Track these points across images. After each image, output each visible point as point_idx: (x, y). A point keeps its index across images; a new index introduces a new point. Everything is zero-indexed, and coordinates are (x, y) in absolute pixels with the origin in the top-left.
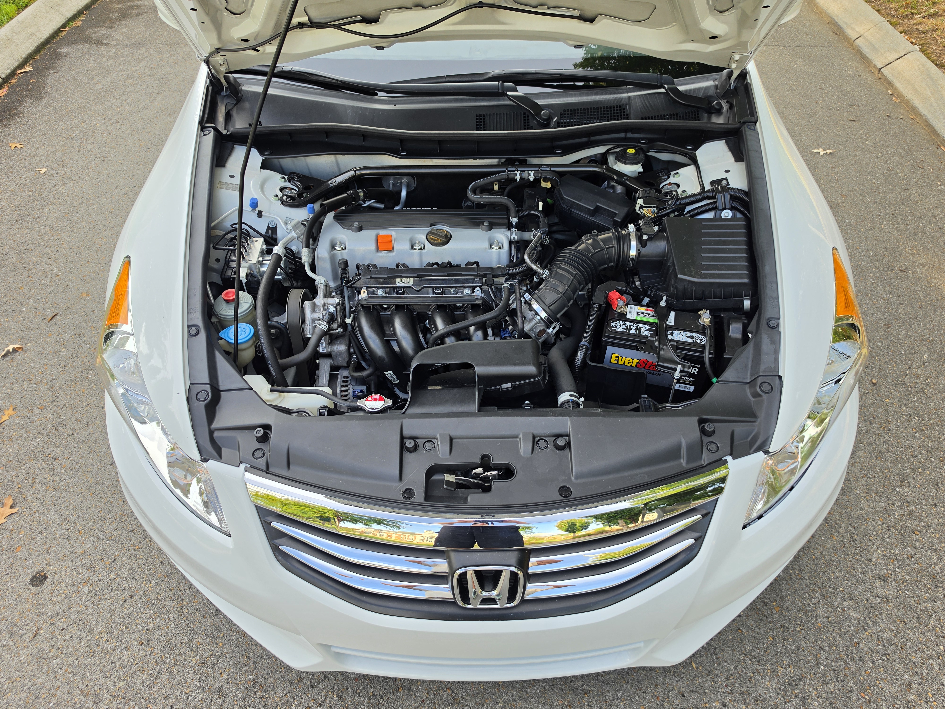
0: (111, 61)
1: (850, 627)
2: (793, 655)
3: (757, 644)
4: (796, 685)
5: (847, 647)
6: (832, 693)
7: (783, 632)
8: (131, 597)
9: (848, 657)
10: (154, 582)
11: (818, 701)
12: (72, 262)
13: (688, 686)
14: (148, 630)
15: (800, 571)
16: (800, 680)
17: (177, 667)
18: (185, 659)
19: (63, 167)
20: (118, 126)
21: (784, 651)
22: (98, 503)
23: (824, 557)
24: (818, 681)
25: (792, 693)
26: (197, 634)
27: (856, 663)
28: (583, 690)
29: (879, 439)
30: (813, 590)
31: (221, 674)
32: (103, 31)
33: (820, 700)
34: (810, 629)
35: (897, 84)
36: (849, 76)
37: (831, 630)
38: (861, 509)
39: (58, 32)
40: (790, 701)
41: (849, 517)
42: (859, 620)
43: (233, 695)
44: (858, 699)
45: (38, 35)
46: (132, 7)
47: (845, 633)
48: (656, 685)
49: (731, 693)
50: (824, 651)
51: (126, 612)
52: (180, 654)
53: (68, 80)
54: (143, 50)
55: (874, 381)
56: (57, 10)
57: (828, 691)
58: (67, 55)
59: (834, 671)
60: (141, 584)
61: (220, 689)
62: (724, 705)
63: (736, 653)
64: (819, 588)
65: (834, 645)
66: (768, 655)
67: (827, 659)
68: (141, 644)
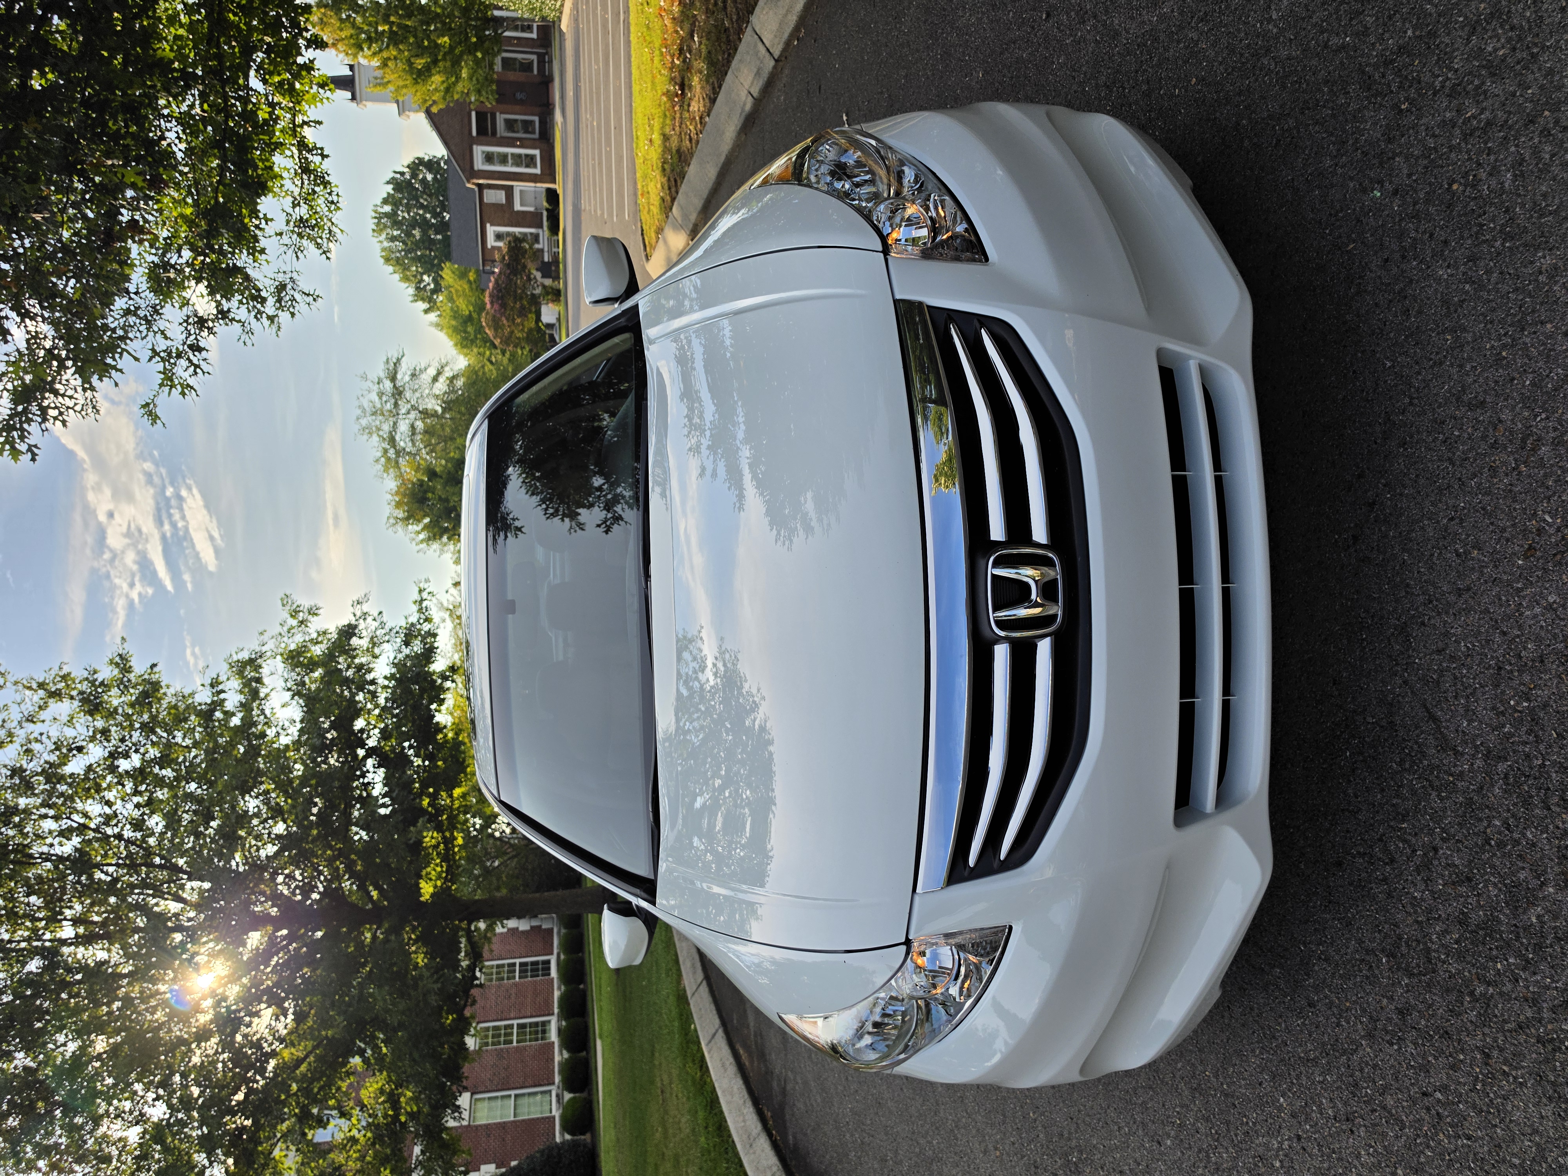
2: (1335, 89)
3: (1324, 148)
4: (1369, 78)
5: (1324, 4)
6: (1377, 19)
7: (1309, 109)
8: (1299, 1138)
10: (1282, 1100)
11: (1388, 40)
13: (1376, 253)
14: (1335, 1119)
15: (1240, 93)
16: (1363, 72)
17: (1377, 1079)
18: (1367, 1064)
19: (886, 1161)
21: (1331, 105)
23: (1224, 59)
24: (1364, 42)
25: (1380, 83)
26: (1337, 1040)
28: (1385, 424)
30: (1261, 70)
31: (1382, 1008)
32: (775, 1084)
33: (1387, 35)
34: (1305, 66)
35: (786, 35)
36: (785, 99)
37: (1303, 33)
38: (1172, 11)
40: (1389, 85)
41: (1181, 28)
43: (1407, 992)
45: (775, 1169)
46: (756, 1043)
47: (1308, 10)
48: (1377, 305)
50: (1328, 40)
51: (1315, 1151)
53: (815, 1139)
55: (1044, 16)
56: (754, 1139)
57: (1375, 24)
58: (795, 1137)
60: (1284, 1120)
61: (1400, 1012)
62: (1396, 192)
63: (1335, 182)
64: (1258, 60)
65: (1321, 26)
66: (1335, 129)
67: (1337, 34)
68: (1352, 1131)
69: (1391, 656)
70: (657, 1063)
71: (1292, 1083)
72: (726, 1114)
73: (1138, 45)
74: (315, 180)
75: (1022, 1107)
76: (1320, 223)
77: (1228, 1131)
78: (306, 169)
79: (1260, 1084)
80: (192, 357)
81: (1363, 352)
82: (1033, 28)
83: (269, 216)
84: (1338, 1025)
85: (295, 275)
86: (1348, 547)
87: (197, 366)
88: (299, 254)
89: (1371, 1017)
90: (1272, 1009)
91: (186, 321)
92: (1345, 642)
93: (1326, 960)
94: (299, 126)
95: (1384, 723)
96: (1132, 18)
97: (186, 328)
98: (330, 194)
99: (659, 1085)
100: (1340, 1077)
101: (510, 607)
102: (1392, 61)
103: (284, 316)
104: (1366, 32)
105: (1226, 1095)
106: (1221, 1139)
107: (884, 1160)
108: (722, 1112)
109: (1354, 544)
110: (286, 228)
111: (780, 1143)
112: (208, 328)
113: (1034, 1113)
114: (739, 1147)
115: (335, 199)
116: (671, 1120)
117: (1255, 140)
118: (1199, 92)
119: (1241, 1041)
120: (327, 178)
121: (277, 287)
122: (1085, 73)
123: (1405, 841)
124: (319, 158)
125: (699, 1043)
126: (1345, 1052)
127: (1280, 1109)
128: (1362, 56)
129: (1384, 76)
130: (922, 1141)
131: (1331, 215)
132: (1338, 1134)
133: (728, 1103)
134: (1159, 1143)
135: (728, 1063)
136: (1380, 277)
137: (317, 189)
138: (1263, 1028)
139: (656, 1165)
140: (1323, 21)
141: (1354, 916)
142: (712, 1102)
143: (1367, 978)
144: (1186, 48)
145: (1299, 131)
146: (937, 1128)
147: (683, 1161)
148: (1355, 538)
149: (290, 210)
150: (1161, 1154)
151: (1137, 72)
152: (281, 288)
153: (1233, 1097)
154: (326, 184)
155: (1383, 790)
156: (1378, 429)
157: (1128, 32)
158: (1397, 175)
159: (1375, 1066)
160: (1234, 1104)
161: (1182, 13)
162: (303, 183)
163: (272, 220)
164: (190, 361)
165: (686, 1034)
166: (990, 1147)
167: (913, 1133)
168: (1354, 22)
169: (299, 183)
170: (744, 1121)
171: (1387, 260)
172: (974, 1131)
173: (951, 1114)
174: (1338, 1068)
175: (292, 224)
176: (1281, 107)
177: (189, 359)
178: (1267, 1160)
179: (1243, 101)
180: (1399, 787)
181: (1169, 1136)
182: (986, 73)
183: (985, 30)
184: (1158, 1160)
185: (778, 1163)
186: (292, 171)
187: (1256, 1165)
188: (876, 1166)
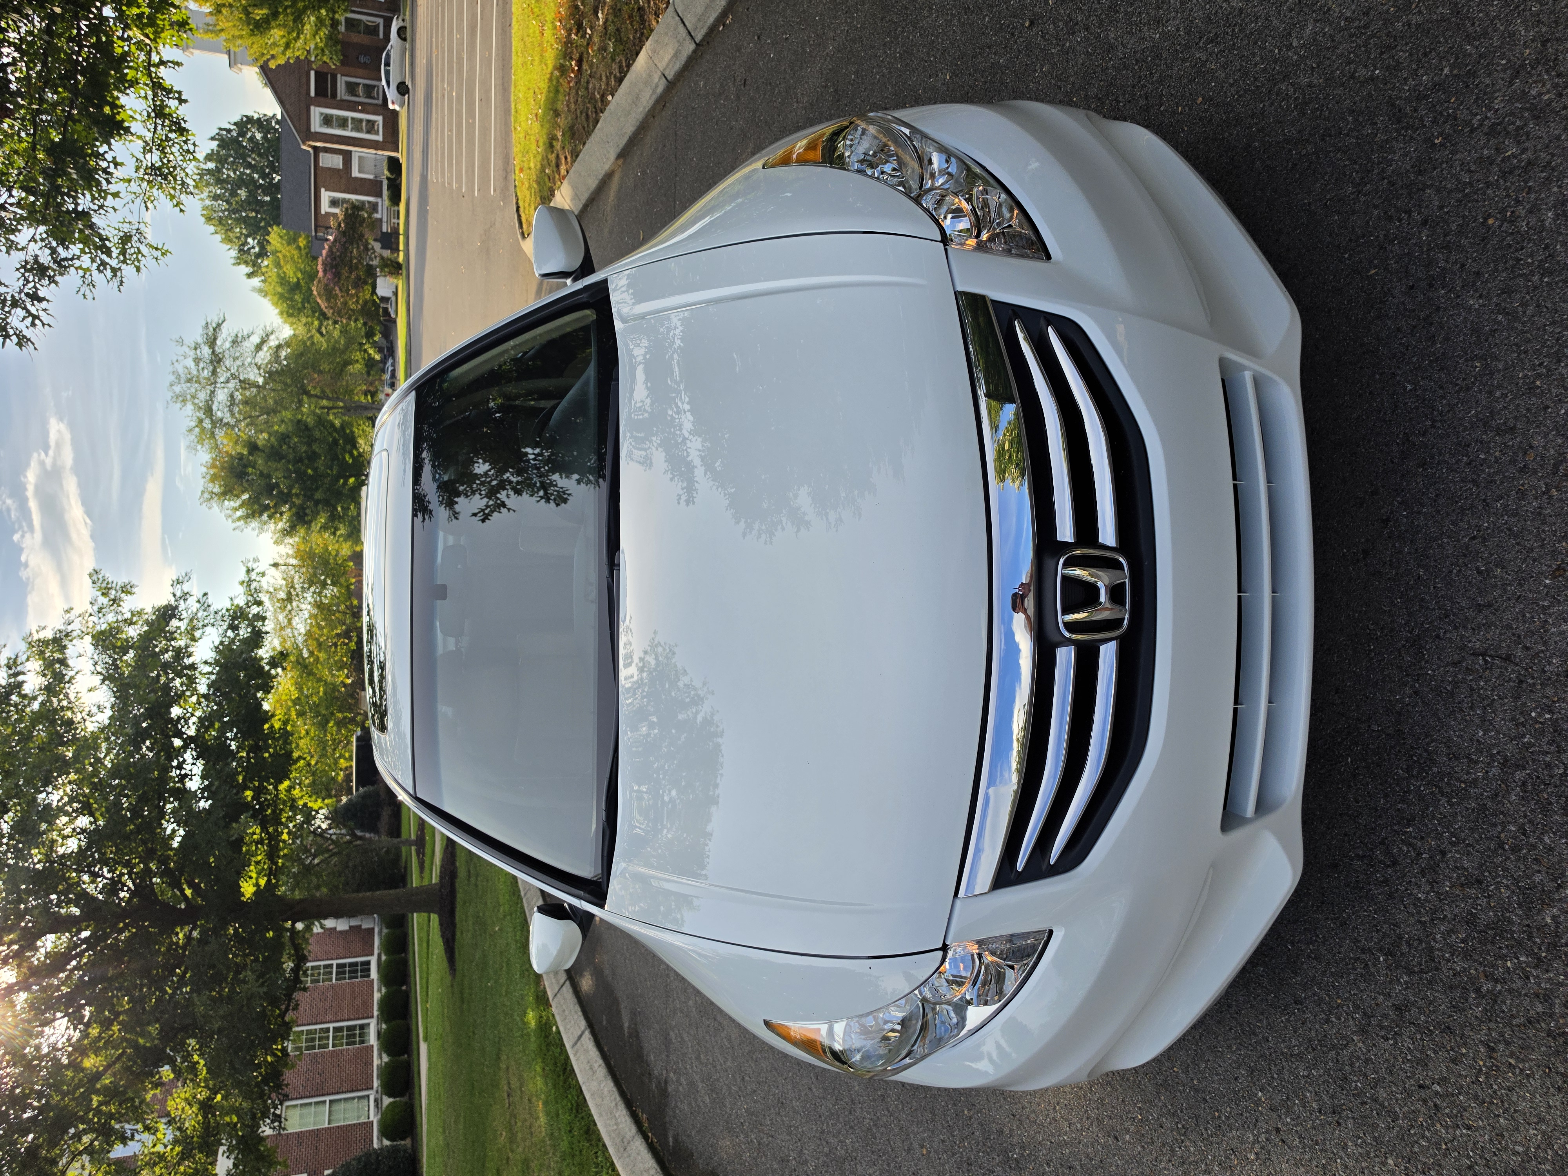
0: (683, 1081)
1: (1325, 33)
2: (1361, 119)
3: (1345, 175)
4: (1400, 111)
5: (1352, 36)
6: (1410, 55)
7: (1330, 136)
8: (1278, 1130)
9: (1365, 34)
10: (1260, 1094)
11: (1422, 76)
12: (889, 1165)
13: (1400, 280)
14: (1320, 1112)
15: (1253, 116)
16: (1393, 105)
17: (1369, 1073)
18: (1358, 1058)
19: (788, 1161)
20: (747, 1078)
21: (1355, 134)
22: (1163, 1165)
23: (1236, 81)
24: (1396, 76)
25: (1411, 117)
26: (1325, 1036)
27: (1372, 20)
28: (1403, 444)
29: (1095, 10)
30: (1278, 95)
31: (1377, 1004)
33: (1421, 71)
34: (1328, 95)
35: (711, 20)
36: (705, 85)
37: (1328, 62)
38: (1178, 30)
39: (651, 1148)
40: (1421, 119)
41: (1187, 47)
42: (1316, 21)
43: (1406, 989)
44: (1420, 12)
45: (652, 1172)
47: (1333, 41)
48: (1398, 329)
49: (1408, 212)
50: (1355, 71)
51: (1297, 1142)
52: (1352, 1065)
53: (701, 1141)
54: (672, 1035)
55: (1027, 24)
56: (629, 1142)
57: (1408, 60)
58: (676, 1140)
59: (1382, 53)
60: (1262, 1113)
61: (1397, 1008)
62: (1425, 222)
63: (1357, 208)
64: (1275, 85)
65: (1348, 57)
66: (1359, 158)
67: (1366, 66)
68: (1339, 1124)
69: (1401, 667)
70: (503, 1066)
71: (1272, 1077)
72: (596, 1118)
73: (1137, 61)
74: (170, 127)
75: (954, 1104)
76: (1339, 246)
77: (1197, 1125)
78: (160, 112)
79: (1236, 1079)
80: (29, 306)
81: (1381, 374)
82: (1013, 34)
83: (118, 160)
84: (1327, 1021)
85: (142, 226)
86: (1358, 561)
87: (35, 317)
88: (149, 205)
89: (1365, 1014)
90: (1252, 1006)
91: (24, 267)
92: (1350, 652)
93: (1316, 958)
94: (154, 65)
95: (1391, 731)
96: (1131, 33)
97: (23, 275)
98: (185, 142)
99: (505, 1088)
100: (1327, 1071)
101: (441, 592)
102: (1426, 97)
103: (128, 270)
104: (1398, 66)
105: (1197, 1091)
106: (1188, 1133)
107: (784, 1161)
108: (590, 1115)
109: (1364, 558)
110: (135, 175)
111: (657, 1146)
112: (49, 277)
113: (969, 1110)
114: (611, 1150)
115: (191, 148)
116: (519, 1124)
117: (1269, 163)
118: (1205, 111)
119: (1217, 1037)
120: (183, 125)
121: (121, 238)
122: (1073, 84)
123: (1410, 845)
124: (176, 102)
125: (563, 1045)
126: (1334, 1047)
127: (1258, 1103)
128: (1392, 89)
129: (1415, 110)
130: (832, 1141)
131: (1351, 240)
132: (1323, 1126)
133: (598, 1106)
134: (1116, 1138)
135: (596, 1066)
136: (1403, 303)
137: (172, 135)
138: (1241, 1025)
139: (498, 1170)
140: (1350, 53)
141: (1349, 917)
142: (578, 1105)
143: (1362, 975)
144: (1192, 67)
145: (1318, 158)
146: (851, 1127)
147: (534, 1165)
148: (1366, 553)
149: (141, 157)
150: (1120, 1149)
151: (1134, 87)
152: (126, 239)
153: (1204, 1092)
154: (182, 131)
155: (1386, 796)
156: (1395, 448)
157: (1125, 47)
158: (1427, 207)
159: (1367, 1061)
160: (1204, 1099)
161: (1188, 33)
162: (155, 129)
163: (122, 164)
164: (28, 311)
165: (547, 1037)
166: (916, 1145)
167: (823, 1132)
168: (1385, 56)
169: (152, 127)
170: (617, 1124)
171: (1412, 287)
172: (896, 1130)
173: (869, 1113)
174: (1326, 1063)
175: (142, 171)
176: (1299, 132)
177: (25, 308)
178: (1240, 1152)
179: (1256, 124)
180: (1405, 792)
181: (1127, 1131)
182: (954, 75)
183: (954, 32)
184: (1114, 1155)
185: (655, 1165)
186: (145, 113)
187: (1227, 1157)
188: (776, 1166)
